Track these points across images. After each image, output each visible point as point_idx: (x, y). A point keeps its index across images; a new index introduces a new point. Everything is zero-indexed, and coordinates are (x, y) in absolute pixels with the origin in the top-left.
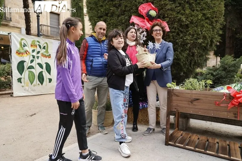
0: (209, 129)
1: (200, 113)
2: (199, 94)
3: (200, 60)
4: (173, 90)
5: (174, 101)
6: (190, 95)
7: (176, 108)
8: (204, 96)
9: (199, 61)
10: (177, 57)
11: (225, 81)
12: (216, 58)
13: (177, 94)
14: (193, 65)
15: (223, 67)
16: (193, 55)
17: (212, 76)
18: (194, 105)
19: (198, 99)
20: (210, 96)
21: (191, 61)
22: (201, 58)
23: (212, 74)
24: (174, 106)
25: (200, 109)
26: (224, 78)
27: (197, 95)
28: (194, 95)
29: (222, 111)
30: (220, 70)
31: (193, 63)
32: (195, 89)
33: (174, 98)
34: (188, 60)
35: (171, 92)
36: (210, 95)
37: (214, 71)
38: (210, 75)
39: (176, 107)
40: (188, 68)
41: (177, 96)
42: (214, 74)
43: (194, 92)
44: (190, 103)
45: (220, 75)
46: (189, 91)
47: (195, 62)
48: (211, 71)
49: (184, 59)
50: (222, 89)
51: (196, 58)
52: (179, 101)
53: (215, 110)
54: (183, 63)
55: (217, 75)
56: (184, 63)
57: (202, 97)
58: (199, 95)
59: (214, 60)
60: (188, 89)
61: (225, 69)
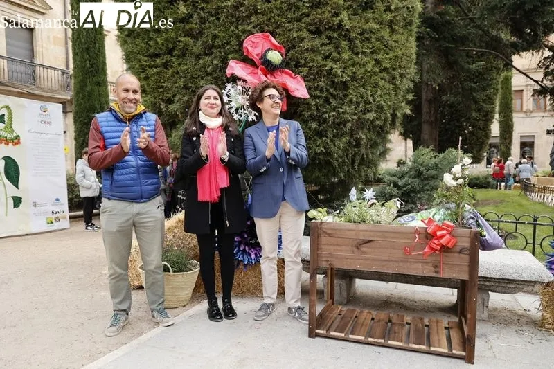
0: (392, 298)
1: (374, 269)
2: (371, 231)
3: (372, 153)
4: (322, 223)
5: (323, 247)
6: (354, 232)
7: (328, 261)
8: (380, 234)
9: (370, 156)
10: (325, 148)
11: (419, 198)
12: (404, 141)
13: (329, 232)
14: (360, 165)
15: (416, 170)
16: (358, 145)
17: (395, 189)
18: (364, 253)
19: (369, 241)
20: (392, 235)
21: (354, 156)
22: (374, 150)
23: (396, 185)
24: (325, 257)
25: (375, 260)
26: (419, 192)
27: (368, 233)
28: (361, 233)
29: (414, 262)
30: (410, 177)
31: (357, 162)
32: (364, 222)
33: (324, 240)
34: (347, 156)
35: (318, 228)
36: (392, 232)
37: (400, 178)
38: (392, 185)
39: (328, 259)
40: (348, 171)
41: (330, 235)
42: (400, 184)
43: (362, 226)
44: (355, 249)
45: (410, 186)
46: (351, 226)
47: (363, 159)
48: (394, 179)
49: (341, 154)
50: (413, 218)
51: (363, 151)
52: (334, 245)
53: (402, 261)
54: (338, 161)
55: (405, 186)
56: (340, 160)
57: (377, 237)
58: (371, 233)
59: (401, 145)
60: (350, 221)
61: (419, 174)
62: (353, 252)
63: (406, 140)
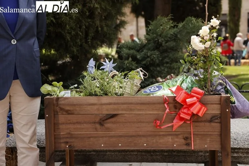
1: (120, 146)
2: (115, 104)
3: (107, 26)
4: (58, 99)
5: (61, 127)
6: (95, 107)
7: (67, 143)
8: (125, 106)
9: (105, 29)
10: (55, 18)
11: (159, 72)
12: (135, 19)
13: (67, 108)
14: (93, 38)
15: (155, 42)
16: (92, 15)
17: (134, 63)
18: (108, 129)
19: (113, 116)
20: (138, 107)
21: (88, 28)
22: (109, 23)
23: (134, 59)
24: (64, 138)
25: (121, 136)
26: (158, 65)
27: (111, 106)
28: (104, 106)
29: (163, 135)
30: (149, 49)
31: (91, 34)
32: (106, 94)
33: (62, 118)
34: (80, 27)
35: (54, 105)
36: (137, 104)
37: (138, 51)
38: (130, 59)
39: (68, 140)
40: (81, 46)
41: (68, 112)
42: (138, 57)
43: (105, 100)
44: (98, 126)
45: (149, 59)
46: (93, 100)
47: (97, 31)
48: (132, 52)
49: (73, 25)
50: (160, 88)
51: (98, 23)
52: (74, 124)
53: (150, 136)
54: (70, 33)
55: (144, 58)
56: (73, 33)
57: (122, 110)
58: (116, 106)
59: (132, 25)
60: (91, 95)
61: (158, 46)
62: (96, 129)
63: (137, 17)
